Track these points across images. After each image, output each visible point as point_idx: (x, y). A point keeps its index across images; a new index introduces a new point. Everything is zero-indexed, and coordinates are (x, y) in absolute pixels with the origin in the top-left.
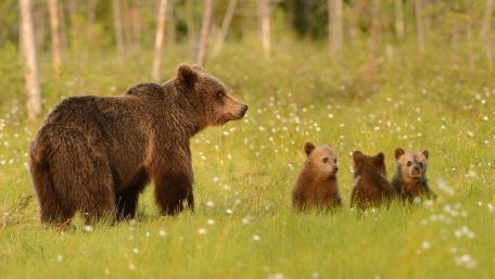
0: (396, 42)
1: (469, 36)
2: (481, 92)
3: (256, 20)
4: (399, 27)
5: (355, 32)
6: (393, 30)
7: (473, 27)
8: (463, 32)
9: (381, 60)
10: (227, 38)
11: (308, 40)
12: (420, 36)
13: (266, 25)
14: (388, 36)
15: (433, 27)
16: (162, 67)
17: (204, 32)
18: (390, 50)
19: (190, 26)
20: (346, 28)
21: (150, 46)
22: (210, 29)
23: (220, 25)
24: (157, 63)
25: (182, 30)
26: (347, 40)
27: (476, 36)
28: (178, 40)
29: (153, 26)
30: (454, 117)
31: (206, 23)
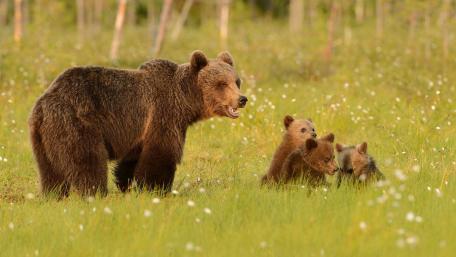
0: (354, 25)
1: (427, 23)
2: (435, 79)
3: (216, 8)
4: (359, 10)
5: (314, 14)
6: (352, 13)
7: (431, 15)
8: (422, 20)
9: (338, 42)
10: (186, 24)
11: (269, 17)
12: (379, 21)
13: (225, 14)
14: (348, 19)
15: (392, 12)
16: (120, 48)
17: (164, 16)
18: (348, 34)
19: (151, 9)
20: (307, 9)
21: (111, 27)
22: (170, 13)
23: (180, 11)
24: (115, 44)
25: (142, 13)
26: (307, 19)
27: (433, 24)
28: (138, 22)
29: (115, 7)
30: (408, 102)
31: (166, 8)
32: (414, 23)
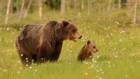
0: (81, 11)
1: (104, 10)
2: (107, 27)
3: (38, 7)
4: (82, 7)
5: (68, 8)
6: (80, 7)
7: (105, 7)
8: (102, 9)
9: (76, 17)
10: (28, 12)
12: (89, 10)
14: (79, 9)
15: (93, 7)
17: (22, 10)
18: (79, 14)
19: (18, 8)
20: (66, 7)
21: (5, 13)
23: (26, 8)
24: (7, 19)
25: (15, 9)
26: (66, 10)
27: (106, 10)
28: (13, 12)
29: (6, 8)
30: (99, 35)
31: (22, 8)
32: (100, 10)
